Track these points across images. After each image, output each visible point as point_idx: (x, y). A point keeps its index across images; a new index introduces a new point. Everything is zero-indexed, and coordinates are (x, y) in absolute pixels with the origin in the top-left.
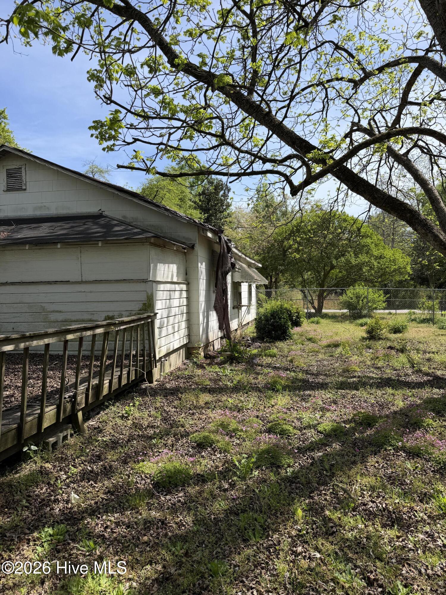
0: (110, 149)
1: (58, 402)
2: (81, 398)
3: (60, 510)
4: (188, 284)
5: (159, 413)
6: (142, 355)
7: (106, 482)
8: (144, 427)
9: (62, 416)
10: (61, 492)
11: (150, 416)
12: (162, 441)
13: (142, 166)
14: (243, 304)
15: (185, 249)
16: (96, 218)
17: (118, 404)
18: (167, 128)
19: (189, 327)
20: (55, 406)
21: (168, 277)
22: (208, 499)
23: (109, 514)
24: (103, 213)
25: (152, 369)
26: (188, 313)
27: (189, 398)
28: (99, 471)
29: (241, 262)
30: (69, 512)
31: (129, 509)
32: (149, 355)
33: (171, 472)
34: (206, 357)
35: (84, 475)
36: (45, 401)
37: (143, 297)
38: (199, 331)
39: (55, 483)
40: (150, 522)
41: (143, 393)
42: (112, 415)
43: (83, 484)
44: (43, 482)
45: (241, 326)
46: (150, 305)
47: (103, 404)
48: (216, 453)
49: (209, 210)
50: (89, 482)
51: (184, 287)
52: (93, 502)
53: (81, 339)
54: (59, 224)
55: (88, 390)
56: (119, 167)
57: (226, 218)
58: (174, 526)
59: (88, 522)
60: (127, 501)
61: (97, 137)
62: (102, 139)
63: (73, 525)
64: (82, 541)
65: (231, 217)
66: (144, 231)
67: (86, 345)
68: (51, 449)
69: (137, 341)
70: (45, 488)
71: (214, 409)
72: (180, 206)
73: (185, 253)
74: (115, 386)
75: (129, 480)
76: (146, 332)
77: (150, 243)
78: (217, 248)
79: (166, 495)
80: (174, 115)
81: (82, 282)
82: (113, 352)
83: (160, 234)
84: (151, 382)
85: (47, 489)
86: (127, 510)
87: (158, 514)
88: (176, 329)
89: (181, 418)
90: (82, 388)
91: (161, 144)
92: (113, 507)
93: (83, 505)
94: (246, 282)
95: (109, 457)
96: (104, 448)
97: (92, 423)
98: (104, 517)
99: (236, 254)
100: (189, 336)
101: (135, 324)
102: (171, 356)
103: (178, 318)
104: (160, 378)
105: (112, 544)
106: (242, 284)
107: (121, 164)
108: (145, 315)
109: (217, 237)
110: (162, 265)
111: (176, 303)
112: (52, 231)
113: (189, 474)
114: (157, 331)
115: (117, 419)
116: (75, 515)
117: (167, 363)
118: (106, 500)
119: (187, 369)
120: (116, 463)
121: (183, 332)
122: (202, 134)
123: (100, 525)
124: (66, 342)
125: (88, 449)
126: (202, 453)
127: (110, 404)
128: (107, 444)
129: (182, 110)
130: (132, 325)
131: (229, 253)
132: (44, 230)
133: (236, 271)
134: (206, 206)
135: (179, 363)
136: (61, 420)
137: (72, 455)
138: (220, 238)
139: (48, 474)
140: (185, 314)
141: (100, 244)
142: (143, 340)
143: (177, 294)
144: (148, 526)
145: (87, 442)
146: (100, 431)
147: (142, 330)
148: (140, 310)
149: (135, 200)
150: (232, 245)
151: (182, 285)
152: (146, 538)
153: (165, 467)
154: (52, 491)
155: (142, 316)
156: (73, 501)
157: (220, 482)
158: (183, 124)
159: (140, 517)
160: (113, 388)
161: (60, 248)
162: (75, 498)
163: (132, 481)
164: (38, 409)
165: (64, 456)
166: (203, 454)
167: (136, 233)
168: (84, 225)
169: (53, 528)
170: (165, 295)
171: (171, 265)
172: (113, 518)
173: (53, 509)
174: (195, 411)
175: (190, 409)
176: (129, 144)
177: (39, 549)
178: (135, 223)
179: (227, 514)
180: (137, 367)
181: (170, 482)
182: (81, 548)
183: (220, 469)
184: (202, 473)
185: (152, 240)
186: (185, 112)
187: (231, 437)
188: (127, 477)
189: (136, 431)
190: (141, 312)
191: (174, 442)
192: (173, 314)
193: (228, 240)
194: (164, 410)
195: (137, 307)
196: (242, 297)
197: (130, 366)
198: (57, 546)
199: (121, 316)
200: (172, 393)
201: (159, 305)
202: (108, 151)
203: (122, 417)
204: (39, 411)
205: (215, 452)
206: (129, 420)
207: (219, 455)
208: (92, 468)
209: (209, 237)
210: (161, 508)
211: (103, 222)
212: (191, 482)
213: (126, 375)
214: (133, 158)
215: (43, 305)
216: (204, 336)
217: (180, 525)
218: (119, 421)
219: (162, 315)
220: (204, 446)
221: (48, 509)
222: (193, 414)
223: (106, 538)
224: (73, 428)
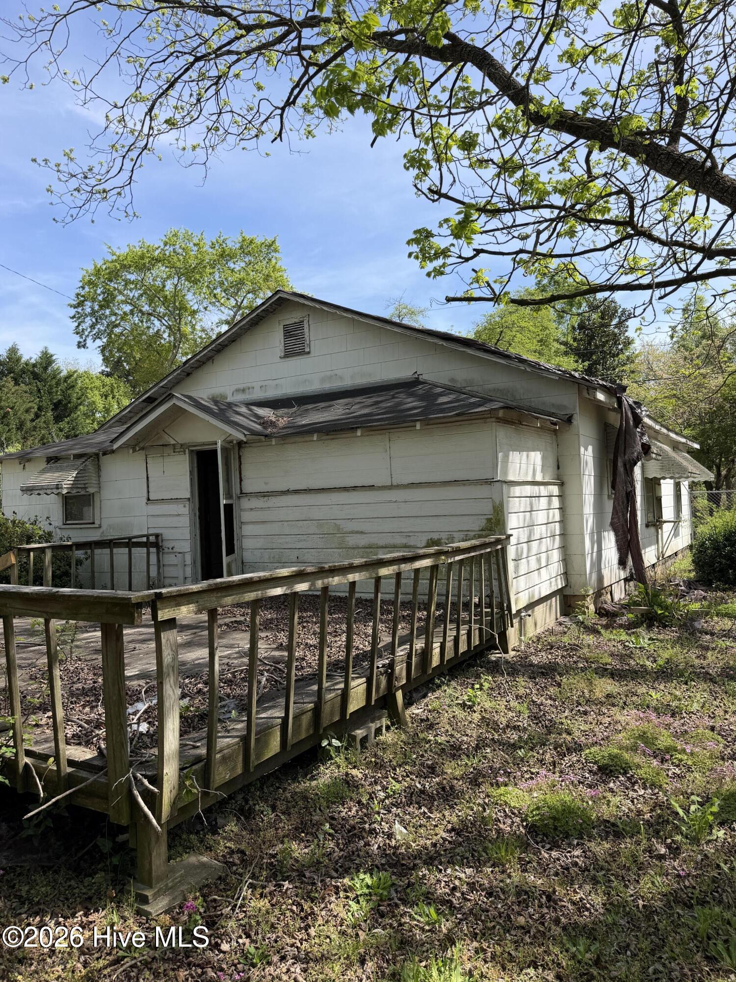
0: (439, 272)
1: (368, 673)
2: (400, 669)
3: (379, 847)
4: (562, 485)
5: (525, 705)
6: (490, 606)
7: (447, 813)
8: (501, 726)
9: (374, 697)
10: (379, 819)
11: (510, 709)
12: (535, 754)
13: (487, 293)
14: (665, 518)
15: (555, 424)
16: (410, 385)
17: (453, 683)
18: (534, 223)
19: (566, 560)
20: (364, 679)
21: (527, 474)
22: (629, 869)
23: (457, 868)
24: (421, 377)
25: (505, 629)
26: (563, 535)
27: (575, 685)
28: (435, 792)
29: (659, 441)
30: (394, 854)
31: (489, 865)
32: (500, 606)
33: (557, 811)
34: (601, 612)
35: (411, 796)
36: (351, 670)
37: (487, 508)
38: (585, 566)
39: (368, 803)
40: (526, 893)
41: (495, 668)
42: (448, 701)
43: (411, 809)
44: (351, 799)
45: (662, 558)
46: (499, 521)
47: (432, 681)
48: (636, 788)
49: (592, 354)
50: (420, 808)
51: (555, 490)
52: (429, 842)
53: (398, 575)
54: (358, 399)
55: (409, 656)
56: (449, 300)
57: (625, 364)
58: (570, 907)
59: (424, 875)
60: (485, 849)
61: (417, 257)
62: (424, 258)
63: (401, 875)
64: (417, 905)
65: (633, 362)
66: (485, 400)
67: (407, 584)
68: (359, 747)
69: (480, 580)
70: (354, 809)
71: (624, 708)
72: (539, 353)
73: (555, 431)
74: (449, 654)
75: (485, 814)
76: (494, 567)
77: (497, 418)
78: (614, 419)
79: (550, 849)
80: (541, 199)
81: (391, 487)
82: (444, 598)
83: (510, 403)
84: (506, 651)
85: (357, 811)
86: (485, 865)
87: (540, 882)
88: (543, 564)
89: (564, 718)
90: (401, 652)
91: (521, 251)
92: (463, 857)
93: (414, 845)
94: (671, 478)
95: (449, 771)
96: (439, 755)
97: (415, 710)
98: (449, 871)
99: (650, 427)
100: (566, 574)
101: (478, 553)
102: (536, 608)
103: (546, 543)
104: (520, 646)
105: (466, 919)
106: (662, 481)
107: (452, 295)
108: (492, 538)
109: (615, 400)
110: (516, 454)
111: (541, 517)
112: (347, 411)
113: (590, 819)
114: (511, 565)
115: (455, 709)
116: (403, 859)
117: (529, 621)
118: (450, 842)
119: (565, 633)
120: (461, 783)
121: (556, 567)
122: (592, 224)
123: (443, 884)
124: (378, 579)
125: (414, 753)
126: (609, 783)
127: (443, 683)
128: (443, 749)
129: (556, 190)
130: (473, 554)
131: (637, 427)
132: (336, 412)
133: (653, 459)
134: (586, 349)
135: (551, 622)
136: (373, 703)
137: (391, 761)
138: (620, 401)
139: (357, 787)
140: (557, 538)
141: (418, 426)
142: (489, 579)
143: (544, 502)
144: (524, 900)
145: (411, 741)
146: (431, 727)
147: (488, 562)
148: (482, 530)
149: (469, 351)
150: (643, 412)
151: (551, 487)
152: (521, 920)
153: (545, 800)
154: (366, 815)
155: (487, 540)
156: (398, 837)
157: (649, 840)
158: (559, 213)
159: (508, 881)
160: (447, 658)
161: (362, 436)
162: (401, 832)
163: (490, 817)
164: (340, 682)
165: (378, 761)
166: (611, 785)
167: (473, 403)
168: (393, 397)
169: (371, 874)
170: (524, 504)
171: (532, 454)
172: (463, 876)
173: (369, 845)
174: (588, 709)
175: (579, 704)
176: (467, 260)
177: (354, 906)
178: (469, 388)
179: (669, 902)
180: (481, 624)
181: (556, 829)
182: (416, 916)
183: (647, 816)
184: (612, 820)
185: (501, 414)
186: (562, 192)
187: (663, 761)
188: (481, 809)
189: (488, 732)
190: (484, 533)
191: (556, 758)
192: (537, 536)
193: (635, 403)
194: (533, 702)
195: (477, 524)
196: (663, 505)
197: (470, 622)
198: (379, 905)
199: (451, 539)
200: (542, 673)
201: (513, 522)
202: (435, 277)
203: (463, 706)
204: (342, 686)
205: (633, 784)
206: (475, 712)
207: (643, 791)
208: (423, 785)
209: (600, 401)
210: (543, 869)
211: (421, 392)
212: (595, 831)
213: (465, 637)
214: (472, 283)
215: (338, 522)
216: (594, 576)
217: (580, 907)
218: (459, 713)
219: (518, 539)
220: (611, 771)
221: (362, 843)
222: (585, 713)
223: (455, 907)
224: (390, 717)
